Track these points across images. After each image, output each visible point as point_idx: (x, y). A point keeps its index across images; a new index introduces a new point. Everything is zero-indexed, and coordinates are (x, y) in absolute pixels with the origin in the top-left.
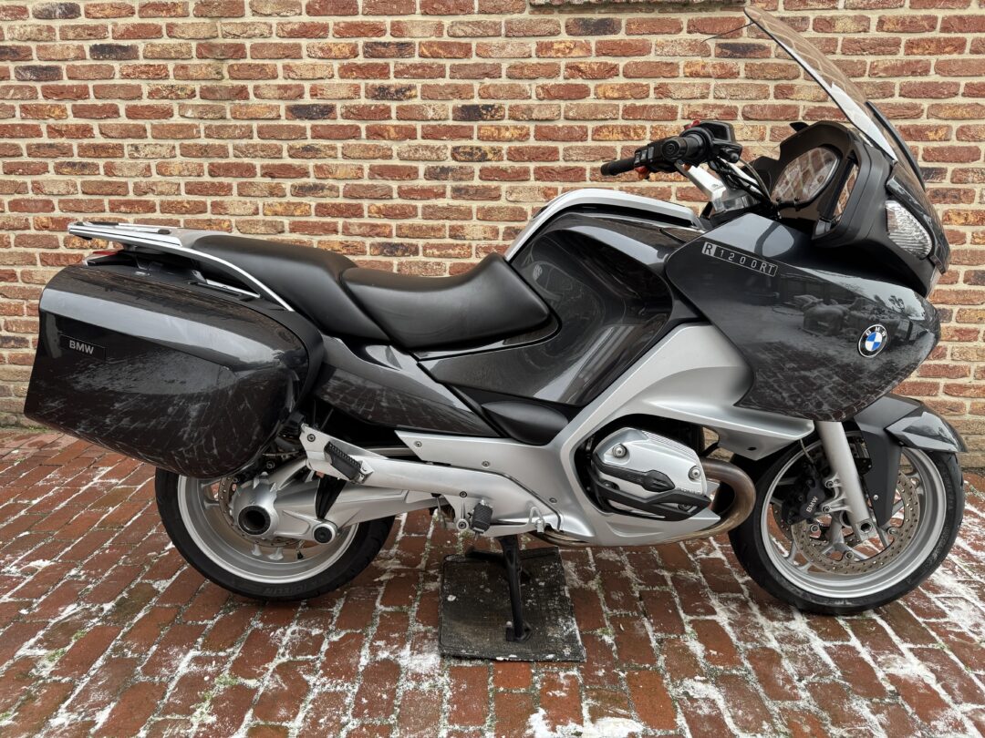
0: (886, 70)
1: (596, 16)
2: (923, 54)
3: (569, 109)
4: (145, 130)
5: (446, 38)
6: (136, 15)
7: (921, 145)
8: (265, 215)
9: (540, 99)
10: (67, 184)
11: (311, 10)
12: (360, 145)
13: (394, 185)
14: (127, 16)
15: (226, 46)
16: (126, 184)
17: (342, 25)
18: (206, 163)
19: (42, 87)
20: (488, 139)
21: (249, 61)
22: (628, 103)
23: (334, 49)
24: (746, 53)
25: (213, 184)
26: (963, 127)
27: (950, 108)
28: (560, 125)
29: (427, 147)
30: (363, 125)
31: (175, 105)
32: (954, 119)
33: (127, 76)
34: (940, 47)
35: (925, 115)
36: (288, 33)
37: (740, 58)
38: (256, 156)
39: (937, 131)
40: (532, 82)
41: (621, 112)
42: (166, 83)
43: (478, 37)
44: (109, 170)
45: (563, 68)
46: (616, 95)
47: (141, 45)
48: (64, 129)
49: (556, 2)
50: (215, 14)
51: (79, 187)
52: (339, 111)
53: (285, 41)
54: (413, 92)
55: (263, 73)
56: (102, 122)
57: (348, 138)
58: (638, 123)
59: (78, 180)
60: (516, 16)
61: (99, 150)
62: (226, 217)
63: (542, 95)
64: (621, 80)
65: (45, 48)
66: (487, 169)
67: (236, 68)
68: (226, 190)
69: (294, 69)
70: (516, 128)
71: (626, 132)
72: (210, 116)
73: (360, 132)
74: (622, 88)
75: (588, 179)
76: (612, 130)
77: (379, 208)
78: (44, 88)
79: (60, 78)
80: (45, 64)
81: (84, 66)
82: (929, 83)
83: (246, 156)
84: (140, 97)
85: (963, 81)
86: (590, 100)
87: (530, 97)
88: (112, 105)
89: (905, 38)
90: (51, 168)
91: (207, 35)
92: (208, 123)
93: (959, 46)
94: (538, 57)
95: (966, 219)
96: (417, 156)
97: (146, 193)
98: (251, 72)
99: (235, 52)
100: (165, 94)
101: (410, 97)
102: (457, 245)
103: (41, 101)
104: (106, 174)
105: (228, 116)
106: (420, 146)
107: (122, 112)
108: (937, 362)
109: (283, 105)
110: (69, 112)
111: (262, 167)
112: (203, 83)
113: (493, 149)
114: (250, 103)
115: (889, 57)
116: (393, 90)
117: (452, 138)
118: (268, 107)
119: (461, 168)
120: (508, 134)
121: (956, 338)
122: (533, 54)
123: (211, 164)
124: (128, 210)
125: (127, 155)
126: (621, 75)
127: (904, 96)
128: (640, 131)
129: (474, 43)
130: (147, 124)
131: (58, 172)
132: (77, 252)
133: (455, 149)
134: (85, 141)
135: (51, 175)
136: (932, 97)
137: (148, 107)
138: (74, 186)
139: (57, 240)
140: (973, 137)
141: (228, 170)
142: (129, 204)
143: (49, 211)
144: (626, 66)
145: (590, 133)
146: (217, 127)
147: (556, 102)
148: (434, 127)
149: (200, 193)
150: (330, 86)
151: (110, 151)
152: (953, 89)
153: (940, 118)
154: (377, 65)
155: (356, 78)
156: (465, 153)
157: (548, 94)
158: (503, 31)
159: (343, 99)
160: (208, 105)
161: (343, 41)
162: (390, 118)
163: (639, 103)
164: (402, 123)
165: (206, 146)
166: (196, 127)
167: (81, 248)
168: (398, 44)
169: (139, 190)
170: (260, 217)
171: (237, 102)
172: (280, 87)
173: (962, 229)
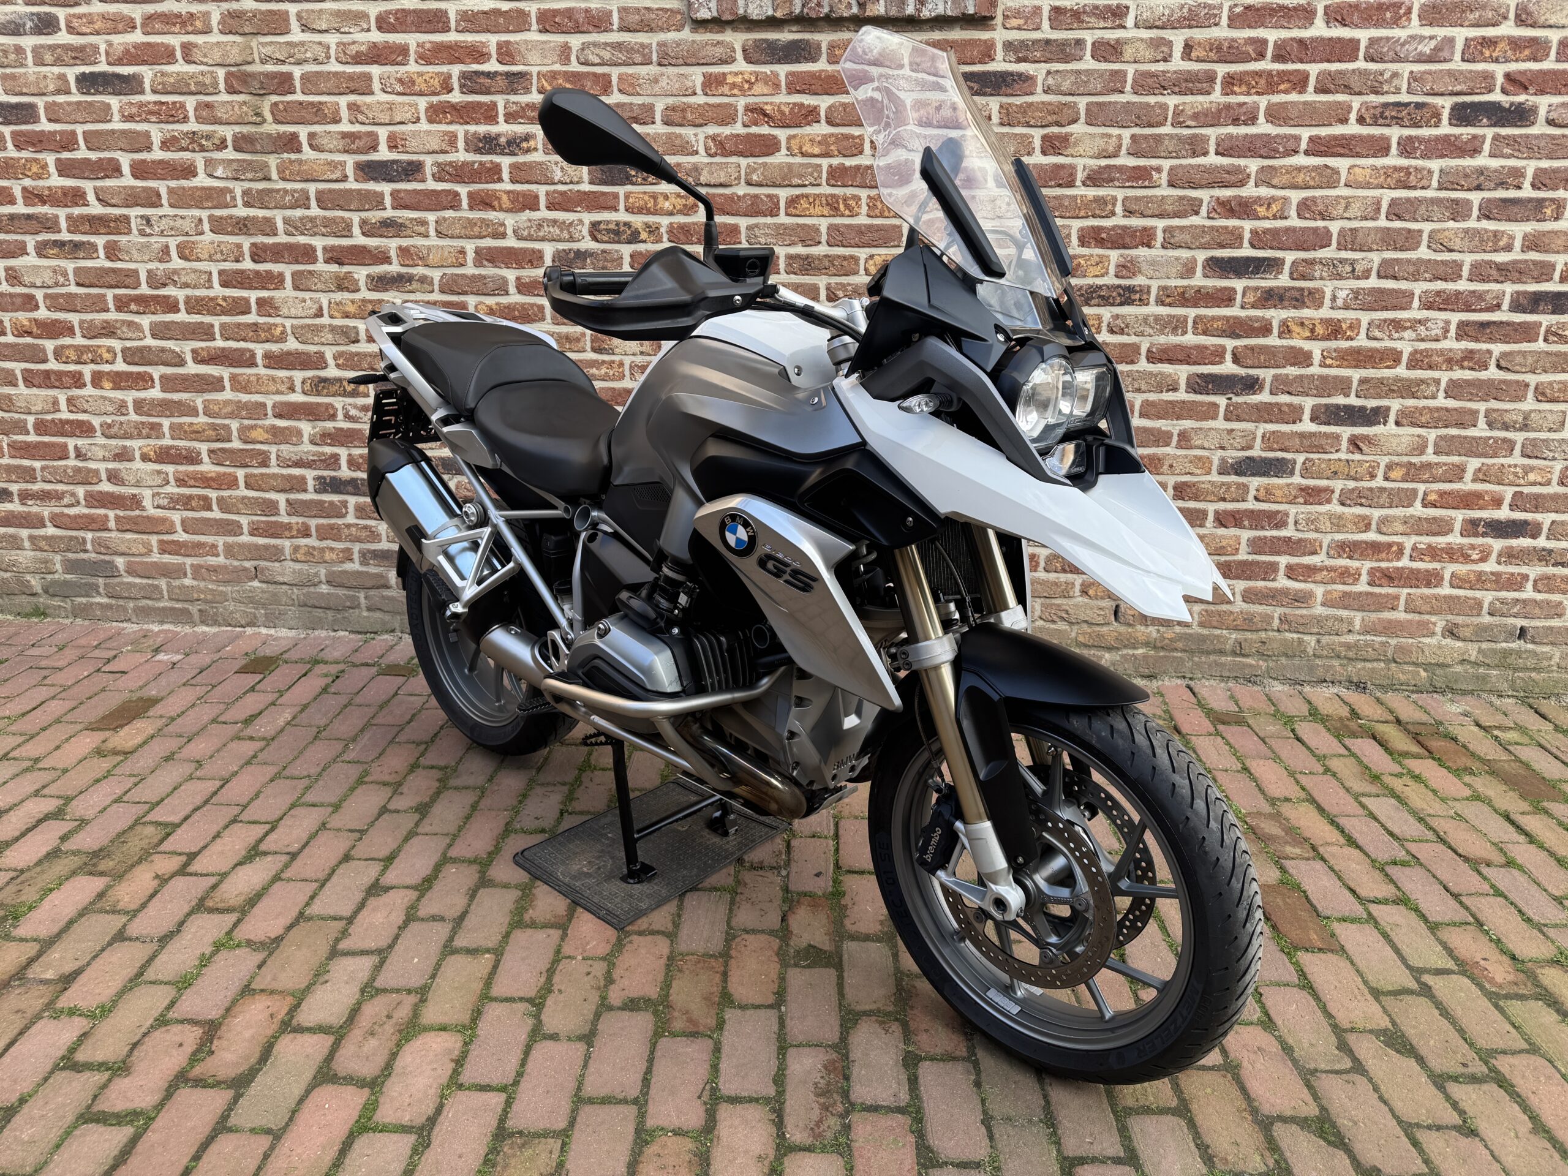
0: (1195, 116)
1: (785, 36)
2: (1248, 94)
3: (751, 170)
4: (159, 196)
5: (574, 67)
6: (138, 31)
7: (1247, 226)
8: (331, 317)
9: (711, 156)
10: (55, 272)
11: (383, 24)
12: (460, 219)
13: (511, 275)
14: (126, 32)
15: (267, 75)
16: (136, 271)
17: (428, 46)
18: (246, 242)
19: (12, 133)
20: (640, 211)
21: (298, 97)
22: (835, 161)
23: (419, 80)
24: (1000, 87)
25: (257, 273)
26: (1306, 199)
27: (1287, 172)
28: (741, 193)
29: (554, 222)
30: (463, 190)
31: (199, 160)
32: (1295, 187)
33: (130, 118)
34: (1271, 83)
35: (1252, 182)
36: (352, 57)
37: (992, 95)
38: (315, 234)
39: (1269, 205)
40: (699, 130)
41: (824, 176)
42: (184, 128)
43: (620, 65)
44: (112, 251)
45: (741, 110)
46: (817, 151)
47: (146, 72)
48: (46, 193)
49: (727, 17)
50: (247, 30)
51: (71, 276)
52: (429, 170)
53: (350, 69)
54: (532, 143)
55: (319, 114)
56: (99, 183)
57: (445, 208)
58: (850, 191)
59: (70, 266)
60: (672, 36)
61: (97, 224)
62: (278, 320)
63: (713, 151)
64: (822, 129)
65: (13, 77)
66: (640, 253)
67: (281, 107)
68: (276, 281)
69: (364, 109)
70: (678, 195)
71: (833, 206)
72: (249, 175)
73: (460, 201)
74: (824, 140)
75: (782, 271)
76: (813, 200)
77: (491, 309)
78: (14, 134)
79: (36, 120)
80: (14, 100)
81: (69, 104)
82: (1257, 136)
83: (303, 234)
84: (149, 148)
85: (1305, 133)
86: (781, 158)
87: (697, 153)
88: (111, 160)
89: (1222, 70)
90: (30, 248)
91: (239, 60)
92: (247, 185)
93: (1299, 82)
94: (706, 94)
95: (1312, 331)
96: (541, 234)
97: (165, 285)
98: (303, 113)
99: (281, 83)
100: (184, 143)
101: (528, 151)
102: (604, 362)
103: (12, 152)
104: (108, 258)
105: (274, 175)
106: (544, 220)
107: (126, 169)
108: (1275, 533)
109: (350, 160)
110: (52, 169)
111: (325, 248)
112: (237, 129)
113: (647, 226)
114: (304, 158)
115: (1200, 98)
116: (503, 140)
117: (590, 209)
118: (329, 163)
119: (604, 251)
120: (667, 205)
121: (1301, 500)
122: (699, 91)
123: (254, 245)
124: (141, 309)
125: (135, 231)
126: (823, 121)
127: (1223, 155)
128: (852, 203)
129: (615, 73)
130: (162, 187)
131: (40, 255)
132: (72, 367)
133: (595, 225)
134: (77, 211)
135: (31, 259)
136: (1261, 157)
137: (161, 162)
138: (65, 274)
139: (44, 351)
140: (1321, 214)
141: (278, 253)
142: (141, 300)
143: (31, 310)
144: (830, 108)
145: (782, 205)
146: (259, 192)
147: (734, 159)
148: (563, 194)
149: (241, 286)
150: (415, 134)
151: (112, 224)
152: (1291, 145)
153: (1274, 187)
154: (479, 103)
155: (451, 123)
156: (608, 231)
157: (722, 147)
158: (655, 58)
159: (433, 152)
160: (244, 160)
161: (430, 68)
162: (500, 180)
163: (849, 162)
164: (518, 187)
165: (245, 219)
166: (231, 191)
167: (78, 362)
168: (508, 75)
169: (154, 281)
170: (325, 320)
171: (286, 155)
172: (345, 135)
173: (1307, 345)
